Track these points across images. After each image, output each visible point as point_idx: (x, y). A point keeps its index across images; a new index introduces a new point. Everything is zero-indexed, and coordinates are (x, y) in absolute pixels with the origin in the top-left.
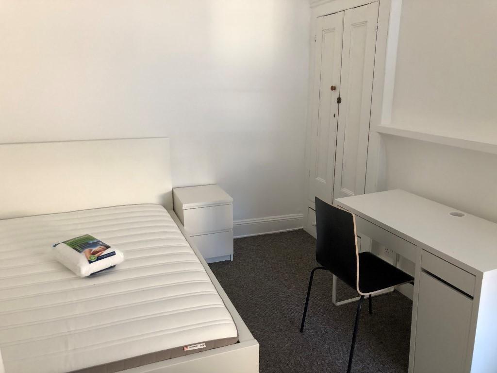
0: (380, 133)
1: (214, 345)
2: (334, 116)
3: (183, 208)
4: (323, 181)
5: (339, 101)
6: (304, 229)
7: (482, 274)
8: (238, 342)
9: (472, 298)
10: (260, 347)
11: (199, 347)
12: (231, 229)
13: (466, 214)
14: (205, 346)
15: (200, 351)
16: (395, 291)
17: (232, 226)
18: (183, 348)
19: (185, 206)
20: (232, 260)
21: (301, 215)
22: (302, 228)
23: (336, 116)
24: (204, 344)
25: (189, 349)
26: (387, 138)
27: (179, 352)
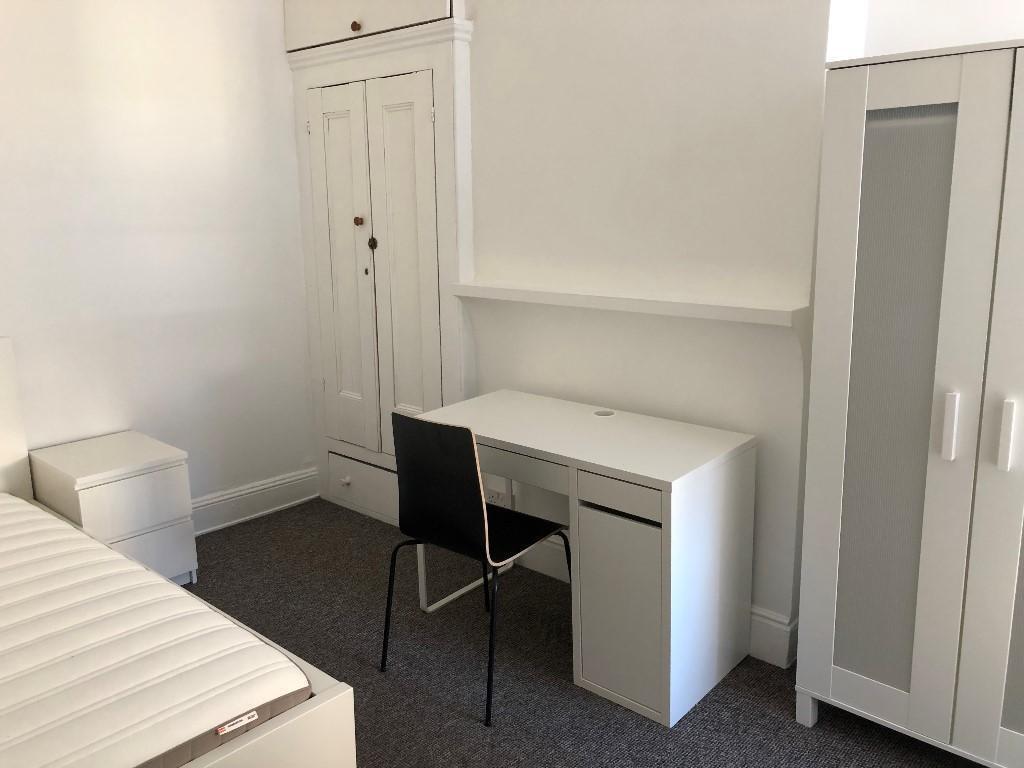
0: (460, 297)
1: (270, 711)
2: (366, 272)
3: (77, 488)
4: (356, 396)
5: (373, 244)
6: (323, 497)
7: (669, 485)
8: (312, 696)
9: (659, 525)
10: (355, 692)
11: (245, 721)
12: (186, 517)
13: (615, 412)
14: (256, 717)
15: (247, 728)
16: (515, 566)
17: (191, 512)
18: (215, 731)
19: (80, 483)
20: (195, 581)
21: (312, 471)
22: (317, 495)
23: (371, 271)
24: (255, 712)
25: (227, 729)
26: (474, 304)
27: (212, 740)
